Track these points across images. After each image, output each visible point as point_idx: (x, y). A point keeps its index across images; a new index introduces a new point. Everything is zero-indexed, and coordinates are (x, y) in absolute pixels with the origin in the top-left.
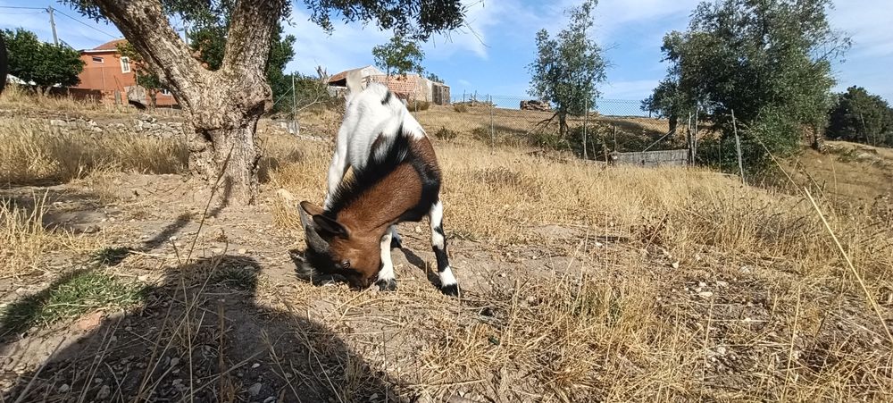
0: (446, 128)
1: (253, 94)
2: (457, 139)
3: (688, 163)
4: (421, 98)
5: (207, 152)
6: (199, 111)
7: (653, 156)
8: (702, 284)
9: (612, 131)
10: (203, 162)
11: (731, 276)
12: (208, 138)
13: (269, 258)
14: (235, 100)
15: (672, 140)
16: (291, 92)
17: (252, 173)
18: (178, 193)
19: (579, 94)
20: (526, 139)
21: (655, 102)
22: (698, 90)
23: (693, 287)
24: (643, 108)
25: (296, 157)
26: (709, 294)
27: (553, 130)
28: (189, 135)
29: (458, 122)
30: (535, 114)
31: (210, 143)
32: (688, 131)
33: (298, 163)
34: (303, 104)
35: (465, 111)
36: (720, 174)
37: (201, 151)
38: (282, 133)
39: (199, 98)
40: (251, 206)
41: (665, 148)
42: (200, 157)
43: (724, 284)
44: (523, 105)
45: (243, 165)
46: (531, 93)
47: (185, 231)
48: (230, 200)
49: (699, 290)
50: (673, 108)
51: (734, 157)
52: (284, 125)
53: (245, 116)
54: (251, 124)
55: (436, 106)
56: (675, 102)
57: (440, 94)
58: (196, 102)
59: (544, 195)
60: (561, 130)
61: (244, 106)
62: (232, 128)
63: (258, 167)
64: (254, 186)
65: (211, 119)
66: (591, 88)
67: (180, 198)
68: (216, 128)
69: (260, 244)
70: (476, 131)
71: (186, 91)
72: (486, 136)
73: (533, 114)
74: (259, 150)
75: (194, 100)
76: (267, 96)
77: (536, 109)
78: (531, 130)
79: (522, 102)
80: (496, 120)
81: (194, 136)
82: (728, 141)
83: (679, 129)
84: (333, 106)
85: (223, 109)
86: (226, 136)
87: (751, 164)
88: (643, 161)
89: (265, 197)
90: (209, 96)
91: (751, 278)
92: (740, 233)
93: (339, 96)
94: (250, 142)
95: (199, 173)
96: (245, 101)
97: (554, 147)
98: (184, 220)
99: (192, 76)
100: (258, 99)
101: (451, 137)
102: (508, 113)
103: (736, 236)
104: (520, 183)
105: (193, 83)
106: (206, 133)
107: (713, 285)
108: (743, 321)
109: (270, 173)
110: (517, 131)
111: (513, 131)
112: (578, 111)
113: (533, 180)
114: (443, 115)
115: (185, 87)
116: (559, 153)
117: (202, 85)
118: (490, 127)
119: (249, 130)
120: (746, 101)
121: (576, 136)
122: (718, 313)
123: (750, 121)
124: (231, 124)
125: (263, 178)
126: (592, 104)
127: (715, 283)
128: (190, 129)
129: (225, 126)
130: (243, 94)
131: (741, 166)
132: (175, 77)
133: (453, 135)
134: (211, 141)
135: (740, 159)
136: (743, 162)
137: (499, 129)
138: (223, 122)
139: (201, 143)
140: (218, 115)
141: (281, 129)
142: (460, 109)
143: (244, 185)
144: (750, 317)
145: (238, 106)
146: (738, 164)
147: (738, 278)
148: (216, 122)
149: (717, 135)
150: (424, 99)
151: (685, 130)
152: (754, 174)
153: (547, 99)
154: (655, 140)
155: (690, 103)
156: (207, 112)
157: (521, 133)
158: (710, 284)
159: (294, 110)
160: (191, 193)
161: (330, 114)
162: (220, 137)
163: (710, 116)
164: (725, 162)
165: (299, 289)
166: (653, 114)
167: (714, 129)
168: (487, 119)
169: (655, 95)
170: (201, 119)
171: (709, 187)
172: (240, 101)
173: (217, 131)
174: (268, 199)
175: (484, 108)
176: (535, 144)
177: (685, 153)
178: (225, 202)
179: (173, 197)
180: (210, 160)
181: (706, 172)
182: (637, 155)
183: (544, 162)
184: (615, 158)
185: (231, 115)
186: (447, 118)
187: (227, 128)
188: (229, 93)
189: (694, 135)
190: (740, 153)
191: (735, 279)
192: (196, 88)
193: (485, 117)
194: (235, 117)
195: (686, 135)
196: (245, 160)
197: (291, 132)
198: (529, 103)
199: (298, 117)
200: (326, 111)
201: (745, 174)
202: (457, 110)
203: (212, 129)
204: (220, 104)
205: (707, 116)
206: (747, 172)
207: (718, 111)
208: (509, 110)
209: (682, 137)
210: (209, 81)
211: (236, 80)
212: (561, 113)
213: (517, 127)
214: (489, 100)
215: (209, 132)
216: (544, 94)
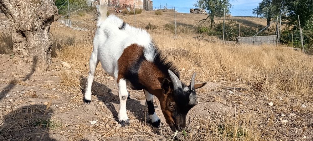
0: (151, 24)
1: (48, 12)
2: (157, 30)
3: (277, 42)
4: (137, 7)
5: (23, 43)
6: (18, 21)
7: (259, 38)
8: (283, 115)
9: (238, 25)
10: (21, 48)
11: (297, 110)
12: (24, 35)
13: (60, 107)
14: (38, 15)
15: (269, 30)
16: (67, 4)
17: (48, 53)
18: (8, 65)
19: (221, 6)
20: (193, 30)
21: (260, 10)
22: (281, 4)
23: (278, 117)
24: (254, 13)
25: (71, 42)
26: (286, 121)
27: (207, 25)
28: (13, 34)
29: (157, 20)
30: (198, 15)
31: (25, 38)
32: (276, 26)
33: (72, 46)
34: (73, 10)
35: (161, 14)
36: (293, 48)
37: (20, 42)
38: (62, 26)
39: (18, 14)
40: (48, 72)
41: (265, 34)
42: (19, 46)
43: (294, 115)
44: (191, 11)
45: (43, 49)
46: (196, 5)
47: (14, 91)
48: (36, 68)
49: (281, 119)
50: (269, 13)
51: (299, 39)
52: (63, 22)
53: (43, 24)
54: (47, 27)
55: (146, 11)
56: (270, 10)
57: (148, 5)
58: (17, 16)
59: (203, 63)
60: (211, 25)
61: (43, 18)
62: (36, 30)
63: (51, 50)
64: (49, 60)
65: (25, 25)
66: (227, 3)
67: (9, 68)
68: (28, 30)
69: (55, 98)
70: (167, 25)
71: (11, 10)
72: (172, 28)
73: (197, 16)
74: (51, 41)
75: (16, 15)
76: (56, 12)
77: (198, 13)
78: (196, 25)
79: (191, 10)
80: (178, 20)
81: (16, 34)
82: (296, 31)
83: (272, 24)
84: (90, 11)
85: (31, 20)
86: (34, 35)
87: (308, 43)
88: (254, 42)
89: (55, 66)
90: (24, 13)
91: (307, 110)
92: (301, 85)
93: (93, 6)
94: (46, 37)
95: (19, 54)
96: (44, 16)
97: (208, 34)
98: (13, 84)
99: (14, 2)
100: (51, 14)
101: (154, 29)
102: (183, 15)
103: (300, 86)
104: (190, 56)
105: (15, 6)
106: (23, 33)
107: (288, 115)
108: (303, 138)
109: (57, 52)
110: (189, 25)
111: (186, 25)
112: (220, 15)
113: (197, 54)
114: (149, 17)
115: (10, 8)
116: (210, 37)
117: (20, 7)
118: (174, 23)
119: (46, 31)
120: (305, 10)
121: (219, 28)
122: (290, 134)
123: (307, 20)
124: (36, 28)
125: (54, 55)
126: (228, 11)
127: (289, 114)
128: (13, 31)
129: (33, 29)
130: (42, 12)
131: (302, 44)
132: (5, 3)
133: (155, 28)
134: (25, 37)
135: (302, 40)
136: (304, 42)
137: (179, 24)
138: (31, 27)
139: (19, 38)
140: (29, 23)
141: (61, 24)
142: (158, 13)
143: (44, 60)
144: (306, 136)
145: (40, 18)
146: (301, 43)
147: (300, 111)
148: (28, 27)
149: (291, 27)
150: (139, 8)
151: (275, 26)
152: (309, 48)
153: (204, 8)
154: (260, 30)
155: (278, 11)
156: (23, 22)
157: (191, 26)
158: (286, 115)
159: (68, 14)
160: (15, 65)
161: (88, 16)
162: (30, 35)
163: (287, 17)
164: (294, 41)
165: (78, 128)
166: (259, 16)
167: (290, 24)
168: (173, 19)
169: (260, 6)
170: (20, 26)
171: (286, 56)
172: (41, 15)
173: (28, 32)
174: (56, 67)
175: (171, 12)
176: (198, 32)
177: (275, 37)
178: (34, 70)
179: (5, 67)
180: (25, 47)
181: (285, 47)
182: (251, 38)
183: (202, 43)
184: (239, 40)
185: (36, 23)
186: (151, 19)
187: (34, 30)
188: (34, 11)
189: (279, 27)
190: (302, 37)
191: (299, 112)
192: (16, 9)
193: (172, 18)
194: (38, 24)
195: (275, 28)
196: (44, 47)
197: (67, 25)
198: (194, 10)
199: (71, 17)
200: (86, 14)
201: (305, 48)
202: (157, 14)
203: (26, 31)
204: (30, 17)
205: (286, 17)
206: (306, 47)
207: (291, 15)
208: (184, 14)
209: (273, 29)
210: (24, 5)
211: (38, 4)
212: (212, 16)
213: (188, 23)
214: (174, 8)
215: (24, 32)
216: (202, 5)
